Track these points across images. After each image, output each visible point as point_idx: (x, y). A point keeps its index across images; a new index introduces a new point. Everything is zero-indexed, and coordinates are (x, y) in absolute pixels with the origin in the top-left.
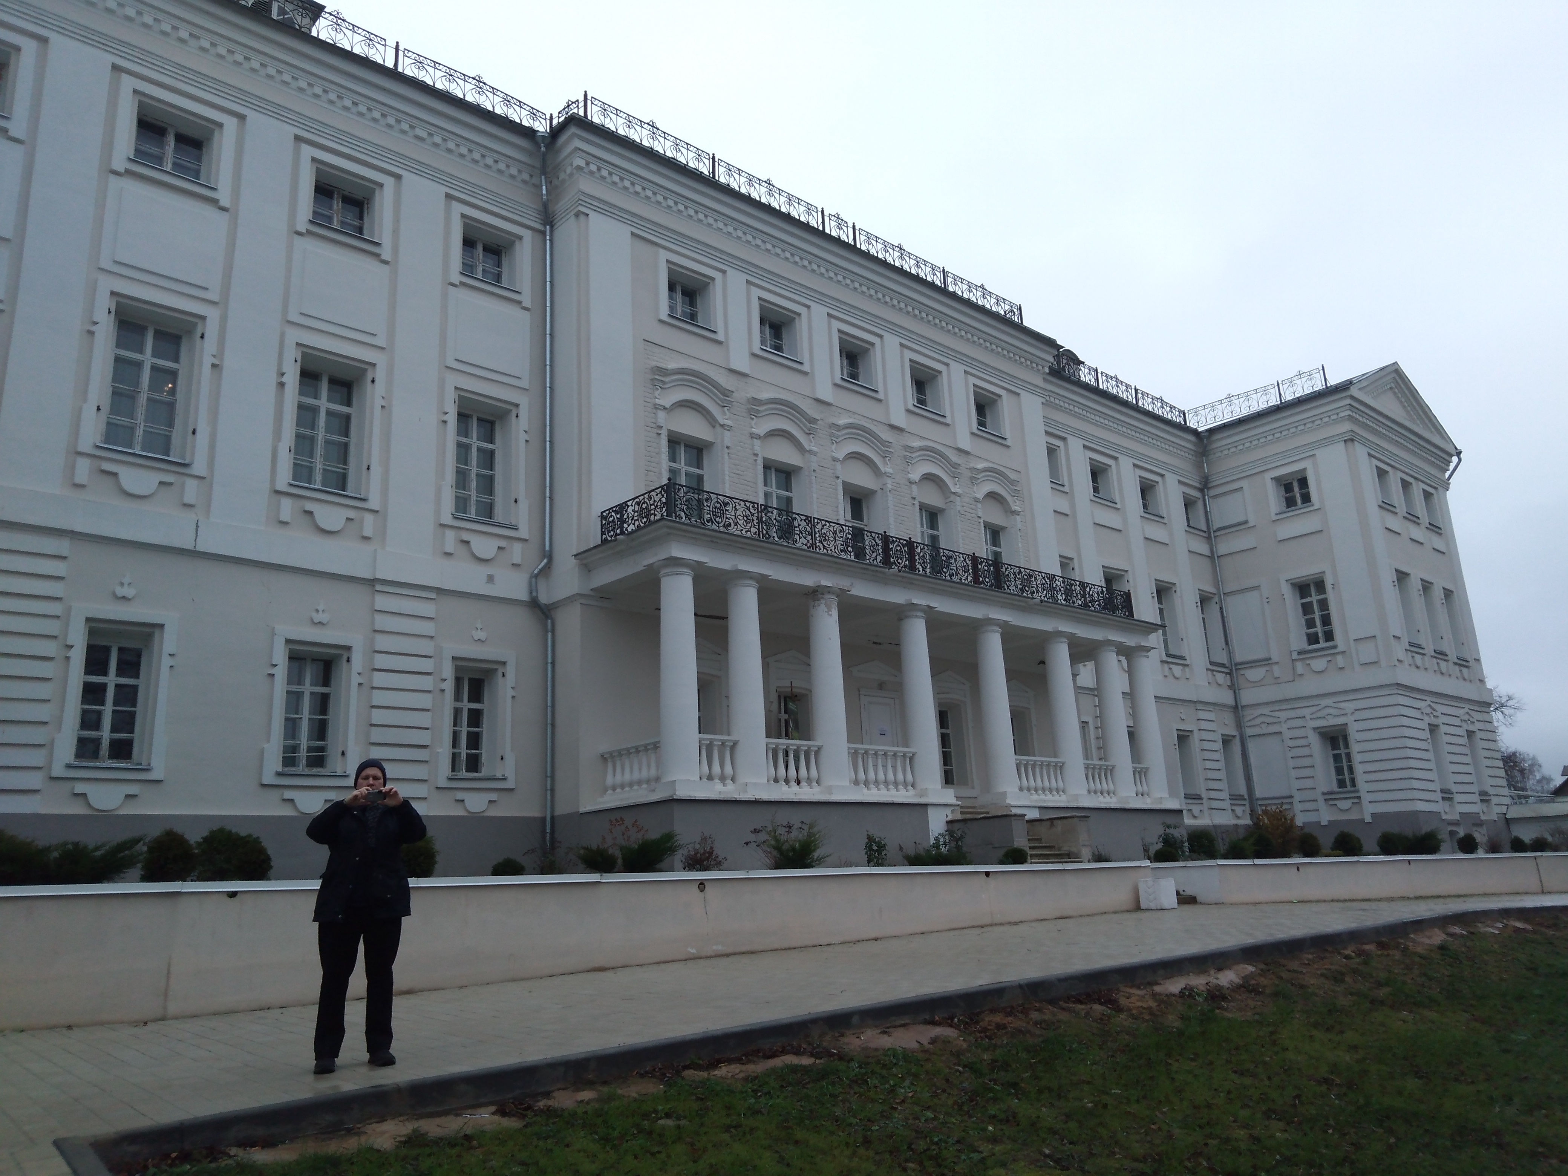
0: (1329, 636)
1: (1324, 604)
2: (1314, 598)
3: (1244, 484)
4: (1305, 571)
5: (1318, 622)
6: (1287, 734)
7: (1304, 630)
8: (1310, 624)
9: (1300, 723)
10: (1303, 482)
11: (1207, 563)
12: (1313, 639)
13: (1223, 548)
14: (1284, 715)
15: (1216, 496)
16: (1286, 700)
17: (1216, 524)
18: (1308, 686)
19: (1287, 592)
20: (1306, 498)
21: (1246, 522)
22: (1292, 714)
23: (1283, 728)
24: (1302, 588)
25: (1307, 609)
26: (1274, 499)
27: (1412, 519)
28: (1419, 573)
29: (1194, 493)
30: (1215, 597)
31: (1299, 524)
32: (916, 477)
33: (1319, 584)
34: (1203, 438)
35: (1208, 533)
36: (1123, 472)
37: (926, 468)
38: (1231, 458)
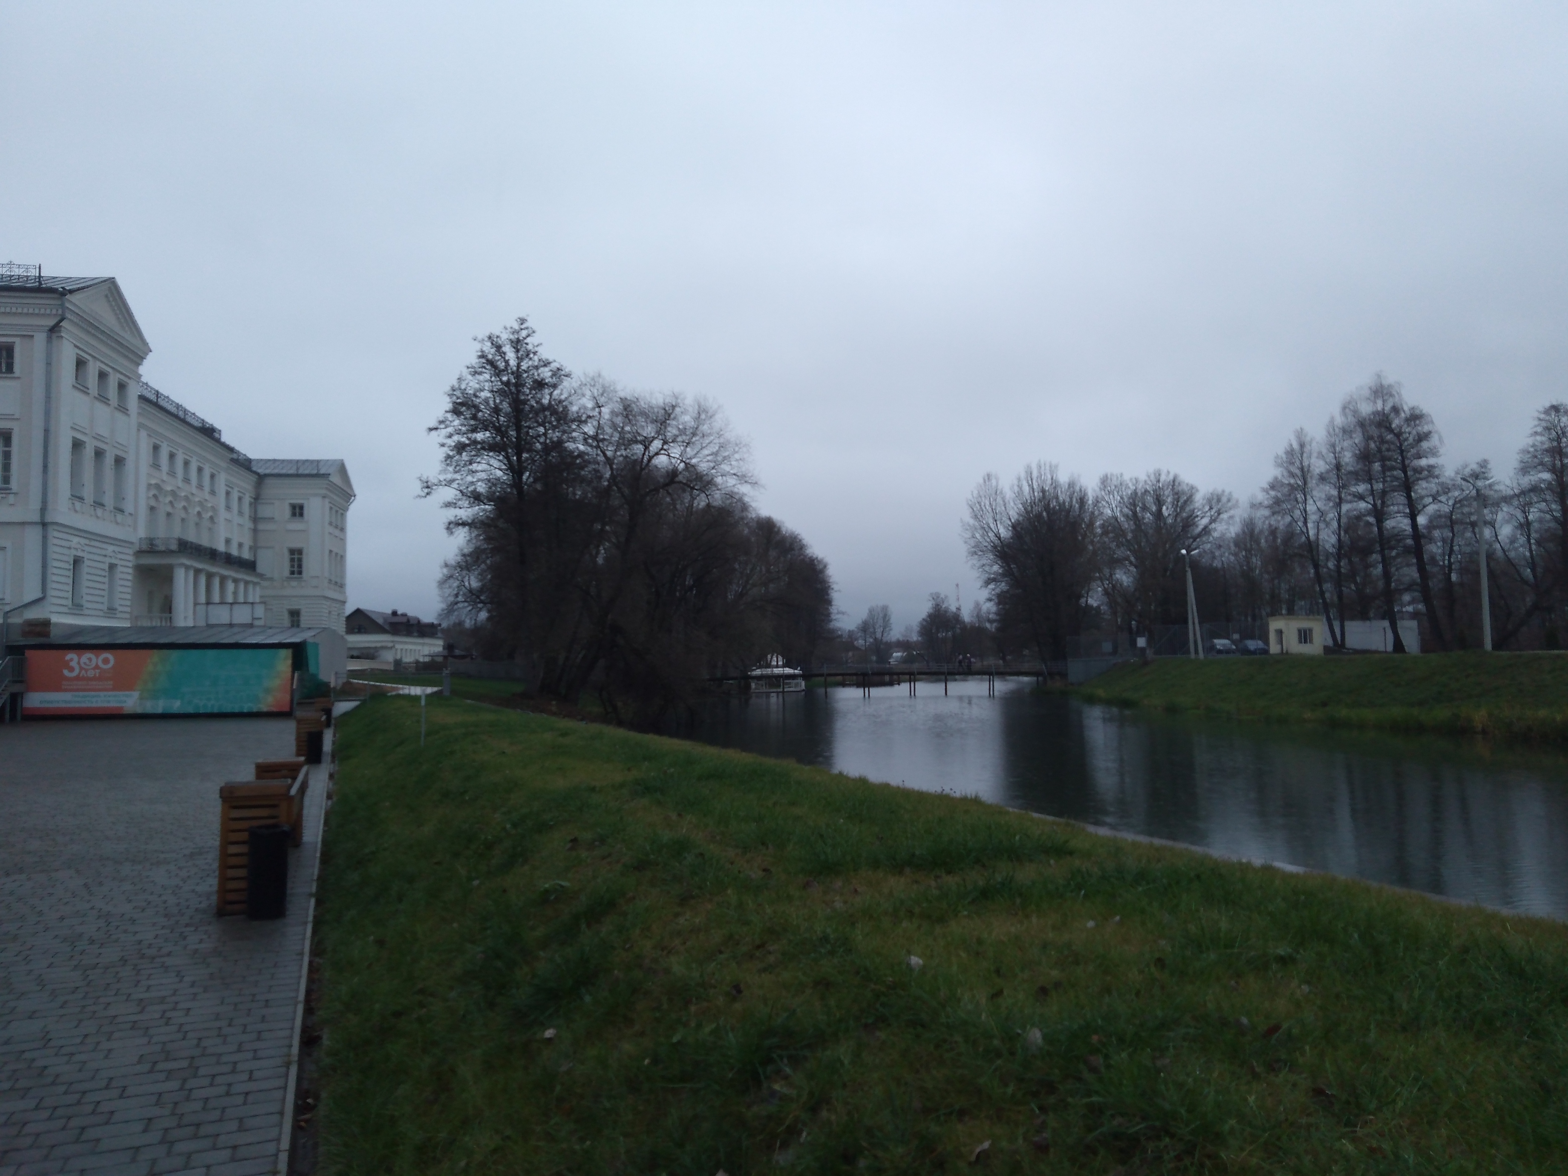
0: (300, 573)
1: (300, 560)
2: (296, 556)
3: (275, 502)
4: (295, 545)
5: (296, 566)
7: (290, 569)
8: (293, 566)
9: (281, 607)
10: (301, 507)
11: (252, 532)
12: (292, 573)
13: (261, 526)
14: (277, 603)
15: (262, 503)
16: (278, 597)
17: (259, 516)
18: (288, 592)
19: (286, 552)
20: (301, 515)
21: (274, 519)
22: (280, 603)
24: (292, 552)
25: (292, 560)
26: (287, 512)
27: (336, 527)
28: (335, 550)
29: (253, 500)
30: (254, 548)
31: (296, 525)
32: (195, 513)
33: (300, 552)
34: (261, 479)
35: (255, 519)
36: (235, 495)
37: (198, 509)
38: (272, 489)
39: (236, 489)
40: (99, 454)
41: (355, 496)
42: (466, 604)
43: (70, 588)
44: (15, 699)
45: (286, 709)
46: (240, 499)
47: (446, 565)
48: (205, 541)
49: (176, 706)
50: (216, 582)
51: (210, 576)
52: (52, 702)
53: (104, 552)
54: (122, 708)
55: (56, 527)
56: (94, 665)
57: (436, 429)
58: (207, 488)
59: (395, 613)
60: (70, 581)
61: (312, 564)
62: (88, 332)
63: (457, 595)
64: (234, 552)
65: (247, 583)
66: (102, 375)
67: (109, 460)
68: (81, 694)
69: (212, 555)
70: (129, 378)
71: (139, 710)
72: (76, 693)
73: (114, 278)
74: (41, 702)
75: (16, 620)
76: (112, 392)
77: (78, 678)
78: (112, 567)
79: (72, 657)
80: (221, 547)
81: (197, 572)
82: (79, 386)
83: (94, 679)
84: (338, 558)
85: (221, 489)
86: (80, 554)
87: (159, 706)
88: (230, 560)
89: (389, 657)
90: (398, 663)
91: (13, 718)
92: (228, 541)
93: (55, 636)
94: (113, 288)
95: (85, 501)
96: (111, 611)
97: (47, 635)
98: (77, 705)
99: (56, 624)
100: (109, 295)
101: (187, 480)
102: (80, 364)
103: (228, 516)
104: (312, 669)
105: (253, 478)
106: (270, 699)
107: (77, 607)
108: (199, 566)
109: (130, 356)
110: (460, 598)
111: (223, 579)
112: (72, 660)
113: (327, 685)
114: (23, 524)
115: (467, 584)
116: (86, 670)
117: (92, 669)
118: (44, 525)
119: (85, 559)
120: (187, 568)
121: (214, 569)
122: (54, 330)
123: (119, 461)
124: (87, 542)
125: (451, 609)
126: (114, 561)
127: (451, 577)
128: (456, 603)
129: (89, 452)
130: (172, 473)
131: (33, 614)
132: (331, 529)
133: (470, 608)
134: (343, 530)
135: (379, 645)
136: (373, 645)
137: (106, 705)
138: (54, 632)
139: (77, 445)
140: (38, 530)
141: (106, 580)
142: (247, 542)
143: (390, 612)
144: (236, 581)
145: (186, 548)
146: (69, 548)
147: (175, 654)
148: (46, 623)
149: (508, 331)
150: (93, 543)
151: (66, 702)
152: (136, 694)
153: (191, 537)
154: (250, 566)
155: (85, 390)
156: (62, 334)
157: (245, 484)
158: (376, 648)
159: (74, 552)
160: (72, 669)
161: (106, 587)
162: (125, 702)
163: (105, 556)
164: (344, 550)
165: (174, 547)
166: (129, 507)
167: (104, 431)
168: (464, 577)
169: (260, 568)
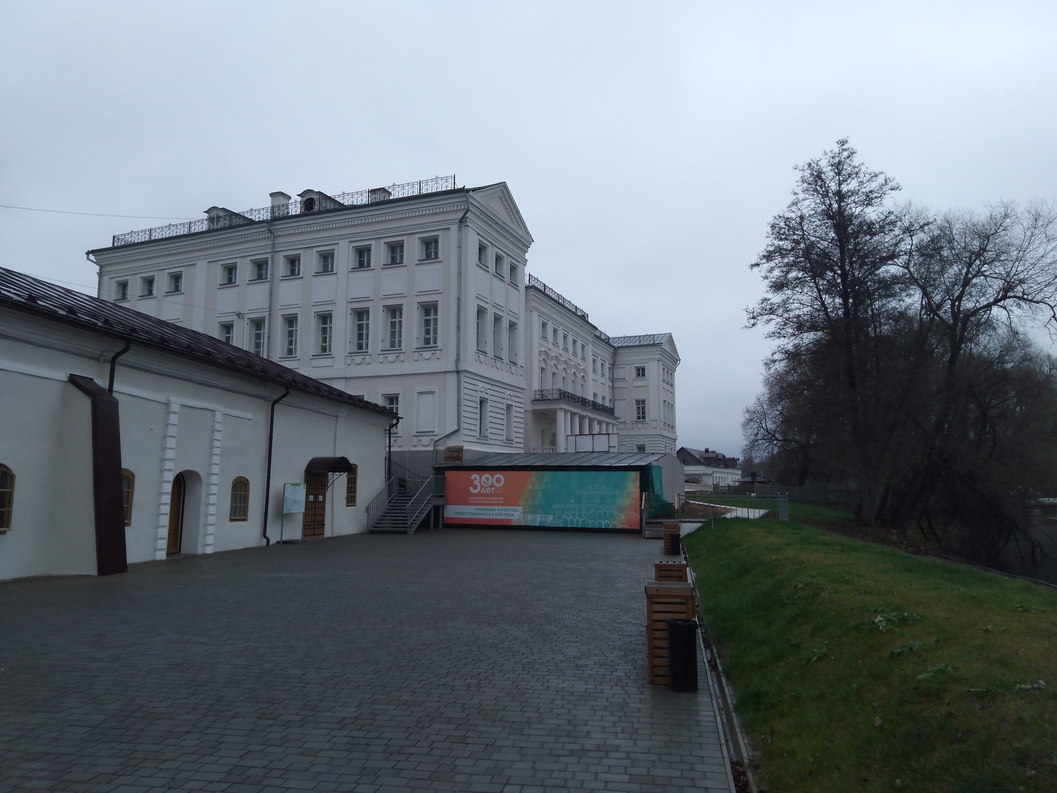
0: (644, 418)
1: (643, 408)
2: (641, 406)
3: (626, 366)
4: (641, 397)
5: (641, 413)
6: (628, 445)
7: (637, 415)
8: (639, 413)
9: (632, 442)
10: (643, 369)
11: (611, 389)
12: (639, 418)
13: (617, 385)
14: (628, 439)
15: (617, 368)
16: (629, 435)
17: (615, 377)
18: (636, 432)
19: (634, 402)
20: (643, 375)
21: (625, 379)
22: (630, 440)
23: (627, 444)
24: (638, 402)
25: (638, 408)
26: (634, 373)
27: (668, 383)
28: (667, 401)
29: (611, 366)
30: (612, 401)
31: (640, 382)
32: (572, 373)
33: (643, 402)
34: (616, 349)
35: (613, 380)
36: (599, 362)
37: (574, 370)
38: (623, 357)
39: (599, 358)
40: (497, 319)
41: (680, 360)
42: (764, 441)
43: (478, 422)
44: (438, 510)
45: (637, 527)
46: (602, 365)
47: (748, 411)
48: (579, 393)
49: (550, 520)
50: (587, 422)
51: (582, 418)
52: (461, 513)
53: (502, 395)
54: (510, 520)
55: (466, 374)
56: (490, 484)
57: (757, 265)
58: (579, 355)
59: (707, 451)
60: (478, 417)
61: (652, 411)
62: (487, 223)
63: (757, 434)
64: (599, 401)
65: (607, 424)
66: (498, 259)
67: (505, 324)
68: (482, 507)
69: (583, 402)
70: (519, 262)
71: (523, 523)
72: (480, 507)
73: (505, 182)
74: (456, 513)
75: (442, 448)
76: (506, 272)
77: (479, 494)
78: (509, 407)
79: (475, 476)
80: (591, 398)
81: (573, 414)
82: (481, 265)
83: (490, 495)
84: (670, 406)
85: (590, 358)
86: (485, 396)
87: (536, 520)
88: (595, 407)
89: (709, 481)
90: (716, 486)
91: (436, 526)
92: (595, 395)
93: (467, 460)
94: (504, 191)
95: (488, 355)
96: (509, 442)
97: (460, 459)
98: (480, 517)
99: (467, 450)
100: (502, 197)
101: (565, 349)
102: (482, 249)
103: (595, 377)
104: (657, 490)
105: (611, 350)
106: (623, 517)
107: (483, 438)
108: (575, 410)
109: (518, 244)
110: (759, 436)
111: (591, 421)
112: (475, 479)
113: (671, 505)
114: (446, 372)
115: (764, 426)
116: (485, 488)
117: (489, 487)
118: (458, 372)
119: (489, 401)
120: (566, 411)
121: (584, 413)
122: (462, 221)
123: (512, 326)
124: (490, 387)
125: (753, 445)
126: (510, 403)
127: (751, 420)
128: (757, 440)
129: (490, 317)
130: (556, 344)
131: (452, 443)
132: (665, 385)
133: (767, 444)
134: (672, 385)
135: (701, 472)
136: (697, 473)
137: (499, 517)
138: (465, 457)
139: (481, 312)
140: (454, 377)
141: (504, 417)
142: (608, 397)
143: (704, 450)
144: (600, 423)
145: (565, 396)
146: (477, 391)
147: (548, 475)
148: (460, 450)
149: (827, 156)
150: (494, 388)
151: (472, 514)
152: (520, 509)
153: (570, 389)
154: (610, 412)
155: (485, 268)
156: (468, 224)
157: (606, 354)
158: (700, 474)
159: (480, 394)
160: (475, 487)
161: (504, 422)
162: (513, 515)
163: (504, 398)
164: (674, 401)
165: (556, 396)
166: (521, 361)
167: (501, 302)
168: (762, 420)
169: (617, 414)
